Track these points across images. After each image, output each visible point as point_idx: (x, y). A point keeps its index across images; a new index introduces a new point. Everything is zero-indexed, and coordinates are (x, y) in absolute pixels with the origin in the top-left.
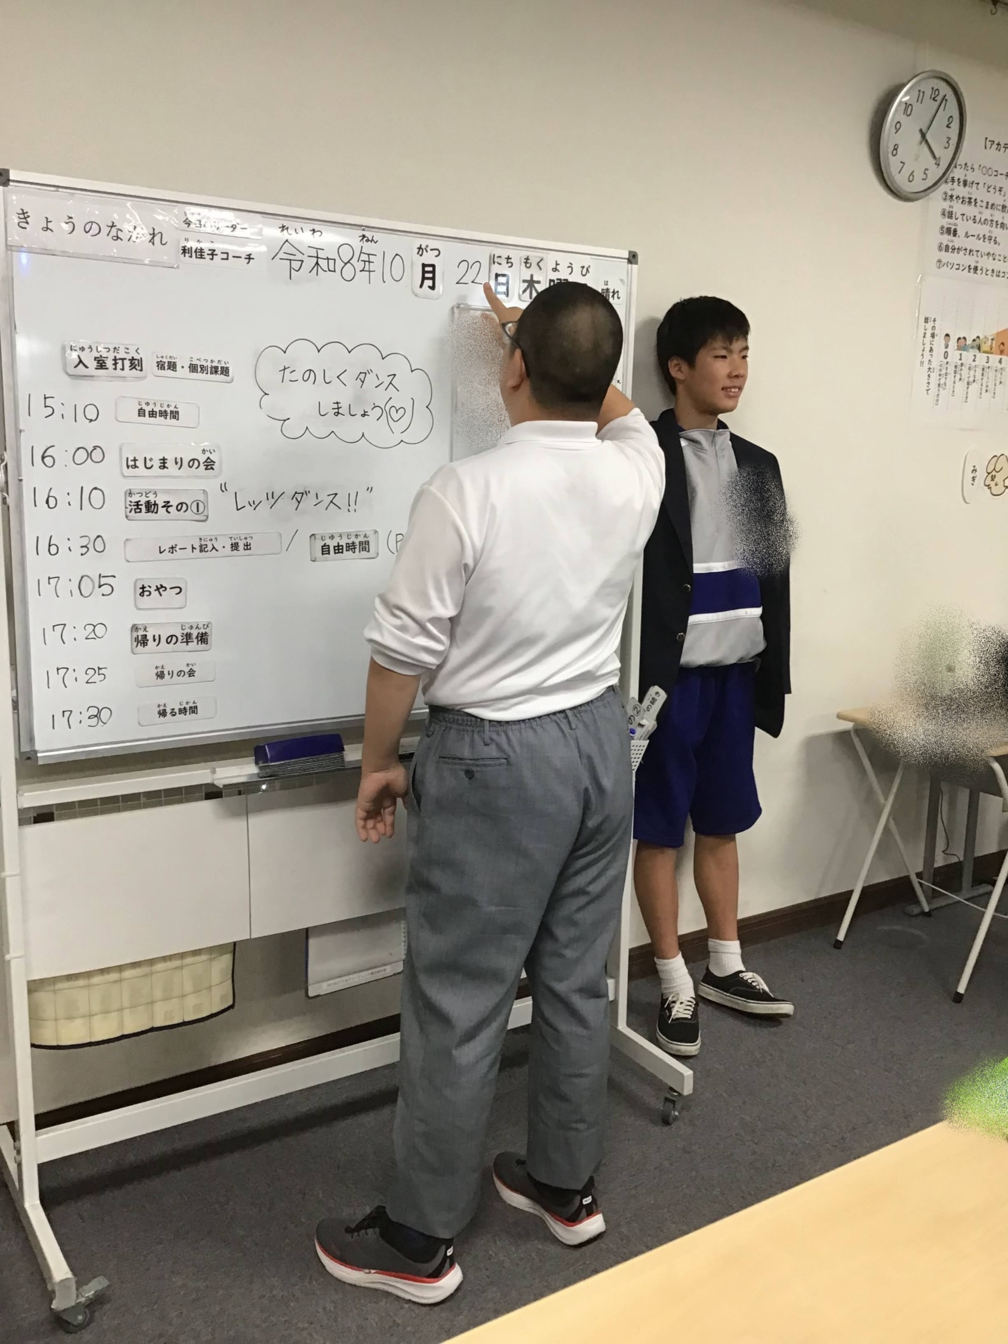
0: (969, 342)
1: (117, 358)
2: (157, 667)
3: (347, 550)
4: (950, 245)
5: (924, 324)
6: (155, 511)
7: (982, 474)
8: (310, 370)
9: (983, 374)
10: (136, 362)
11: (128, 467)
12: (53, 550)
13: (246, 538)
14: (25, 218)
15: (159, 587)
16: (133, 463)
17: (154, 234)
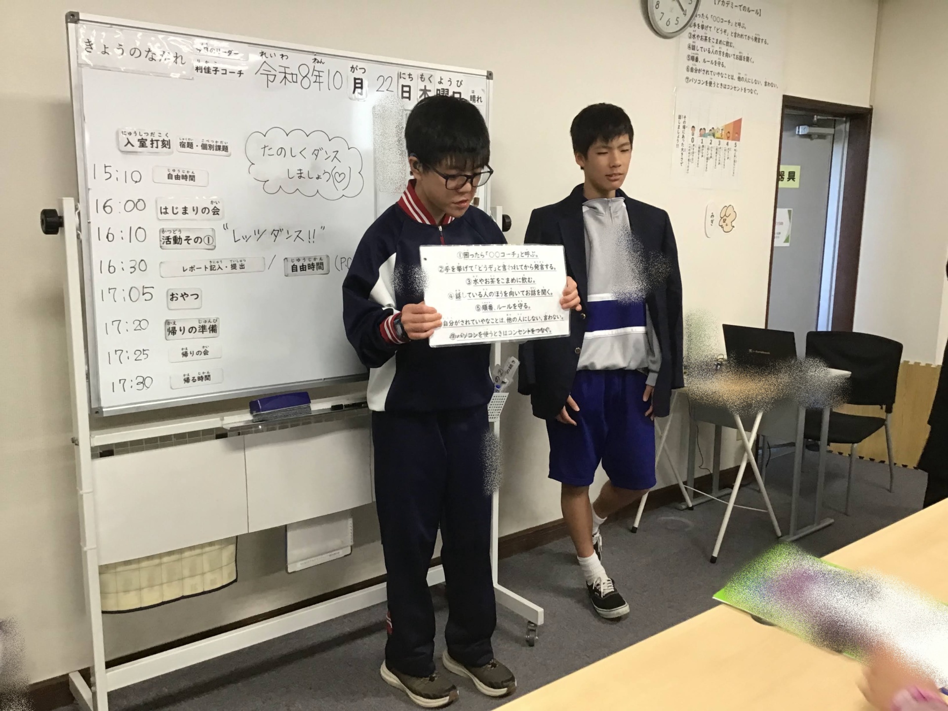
0: (707, 131)
1: (153, 139)
2: (182, 349)
3: (308, 269)
4: (694, 67)
5: (678, 120)
6: (180, 243)
7: (717, 219)
8: (282, 148)
9: (716, 153)
10: (166, 142)
11: (161, 213)
12: (112, 269)
13: (241, 261)
14: (90, 45)
15: (183, 294)
16: (165, 211)
17: (176, 57)
